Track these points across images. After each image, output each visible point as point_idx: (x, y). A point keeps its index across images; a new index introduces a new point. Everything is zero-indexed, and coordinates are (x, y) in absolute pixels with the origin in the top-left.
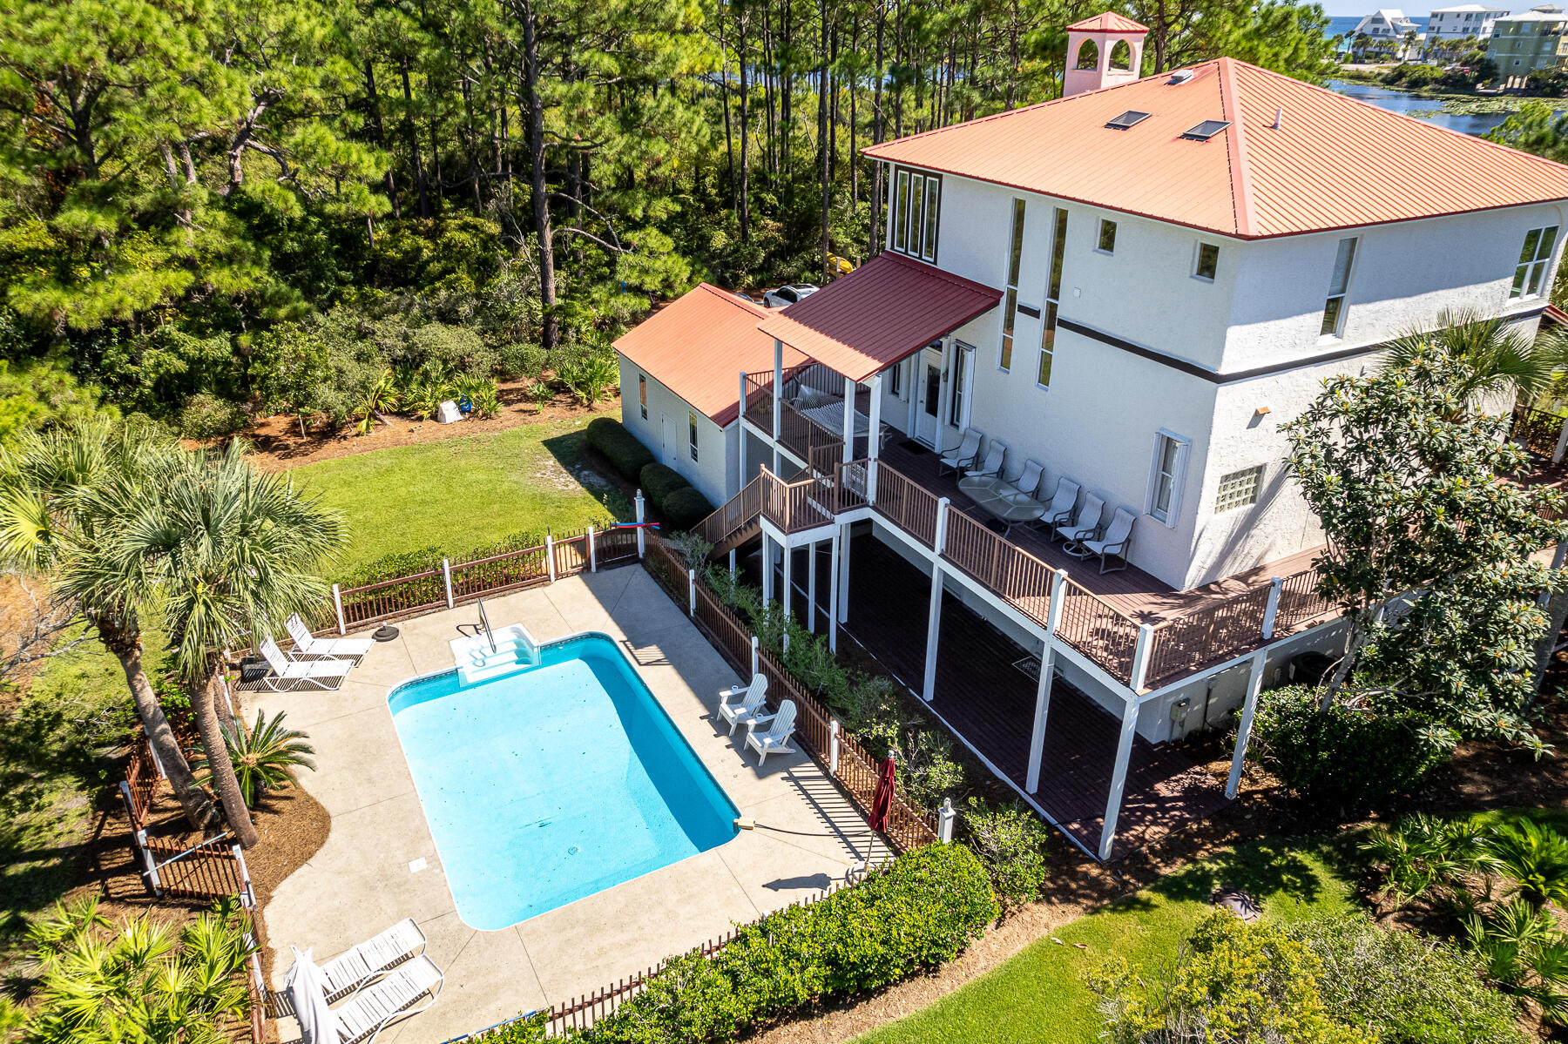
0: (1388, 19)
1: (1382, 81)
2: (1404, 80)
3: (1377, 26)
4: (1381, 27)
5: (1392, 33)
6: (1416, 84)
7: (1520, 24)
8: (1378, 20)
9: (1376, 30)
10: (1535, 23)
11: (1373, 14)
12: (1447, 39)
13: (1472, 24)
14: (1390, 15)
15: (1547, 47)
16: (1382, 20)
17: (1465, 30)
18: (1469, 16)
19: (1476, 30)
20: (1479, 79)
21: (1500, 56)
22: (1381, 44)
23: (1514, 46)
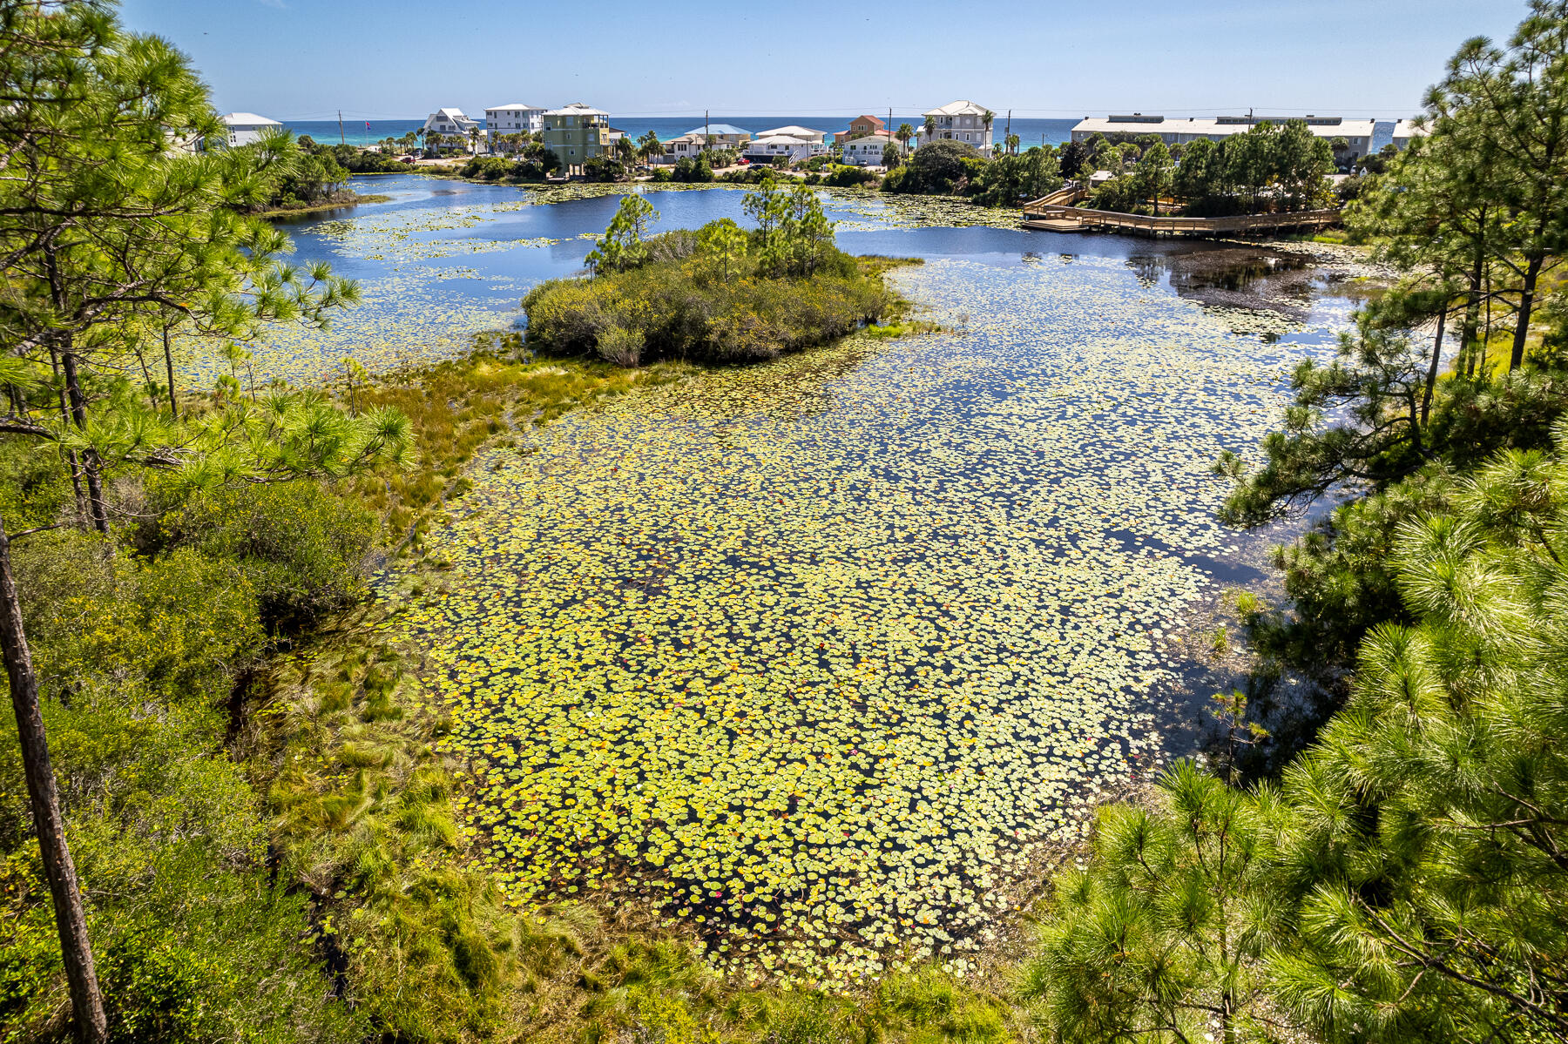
0: (451, 116)
1: (461, 173)
2: (481, 172)
3: (443, 123)
4: (447, 124)
5: (458, 130)
6: (493, 175)
7: (564, 118)
8: (442, 118)
9: (443, 127)
10: (576, 117)
11: (436, 112)
12: (505, 133)
13: (521, 121)
14: (451, 113)
15: (591, 139)
16: (445, 118)
17: (518, 126)
18: (517, 113)
19: (526, 125)
20: (546, 169)
21: (556, 147)
22: (451, 140)
23: (565, 137)
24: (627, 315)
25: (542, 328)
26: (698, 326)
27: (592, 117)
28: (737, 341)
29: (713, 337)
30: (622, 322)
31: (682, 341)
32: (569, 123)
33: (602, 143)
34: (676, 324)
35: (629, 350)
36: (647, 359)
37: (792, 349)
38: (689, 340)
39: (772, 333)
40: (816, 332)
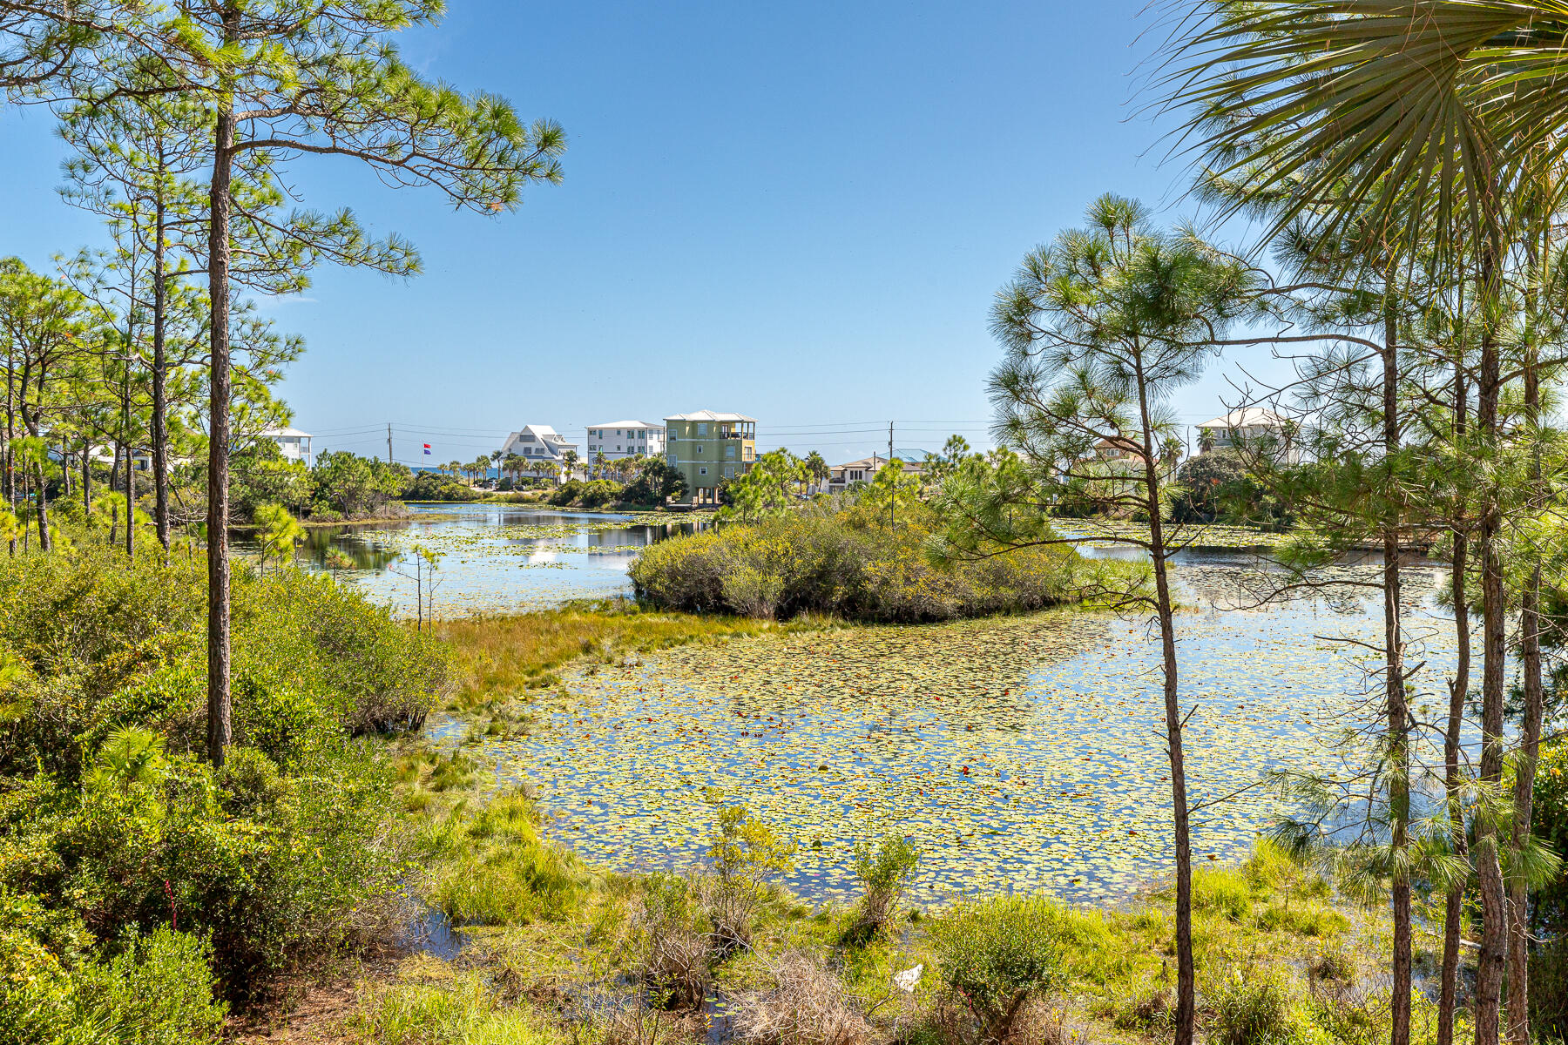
0: (539, 436)
1: (551, 503)
2: (576, 499)
3: (528, 445)
4: (533, 446)
5: (547, 454)
6: (592, 502)
7: (694, 424)
8: (527, 437)
9: (527, 450)
10: (711, 423)
11: (519, 430)
12: (612, 459)
13: (636, 442)
14: (540, 431)
15: (730, 453)
16: (532, 438)
17: (631, 450)
18: (630, 433)
19: (642, 449)
20: (668, 490)
21: (683, 464)
22: (537, 468)
23: (696, 450)
24: (762, 558)
25: (651, 581)
26: (851, 575)
27: (731, 423)
28: (901, 592)
29: (870, 587)
30: (754, 563)
31: (830, 592)
32: (702, 429)
33: (745, 458)
34: (823, 574)
35: (762, 599)
36: (785, 613)
37: (972, 611)
38: (840, 592)
39: (948, 585)
40: (1008, 594)
